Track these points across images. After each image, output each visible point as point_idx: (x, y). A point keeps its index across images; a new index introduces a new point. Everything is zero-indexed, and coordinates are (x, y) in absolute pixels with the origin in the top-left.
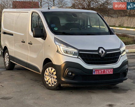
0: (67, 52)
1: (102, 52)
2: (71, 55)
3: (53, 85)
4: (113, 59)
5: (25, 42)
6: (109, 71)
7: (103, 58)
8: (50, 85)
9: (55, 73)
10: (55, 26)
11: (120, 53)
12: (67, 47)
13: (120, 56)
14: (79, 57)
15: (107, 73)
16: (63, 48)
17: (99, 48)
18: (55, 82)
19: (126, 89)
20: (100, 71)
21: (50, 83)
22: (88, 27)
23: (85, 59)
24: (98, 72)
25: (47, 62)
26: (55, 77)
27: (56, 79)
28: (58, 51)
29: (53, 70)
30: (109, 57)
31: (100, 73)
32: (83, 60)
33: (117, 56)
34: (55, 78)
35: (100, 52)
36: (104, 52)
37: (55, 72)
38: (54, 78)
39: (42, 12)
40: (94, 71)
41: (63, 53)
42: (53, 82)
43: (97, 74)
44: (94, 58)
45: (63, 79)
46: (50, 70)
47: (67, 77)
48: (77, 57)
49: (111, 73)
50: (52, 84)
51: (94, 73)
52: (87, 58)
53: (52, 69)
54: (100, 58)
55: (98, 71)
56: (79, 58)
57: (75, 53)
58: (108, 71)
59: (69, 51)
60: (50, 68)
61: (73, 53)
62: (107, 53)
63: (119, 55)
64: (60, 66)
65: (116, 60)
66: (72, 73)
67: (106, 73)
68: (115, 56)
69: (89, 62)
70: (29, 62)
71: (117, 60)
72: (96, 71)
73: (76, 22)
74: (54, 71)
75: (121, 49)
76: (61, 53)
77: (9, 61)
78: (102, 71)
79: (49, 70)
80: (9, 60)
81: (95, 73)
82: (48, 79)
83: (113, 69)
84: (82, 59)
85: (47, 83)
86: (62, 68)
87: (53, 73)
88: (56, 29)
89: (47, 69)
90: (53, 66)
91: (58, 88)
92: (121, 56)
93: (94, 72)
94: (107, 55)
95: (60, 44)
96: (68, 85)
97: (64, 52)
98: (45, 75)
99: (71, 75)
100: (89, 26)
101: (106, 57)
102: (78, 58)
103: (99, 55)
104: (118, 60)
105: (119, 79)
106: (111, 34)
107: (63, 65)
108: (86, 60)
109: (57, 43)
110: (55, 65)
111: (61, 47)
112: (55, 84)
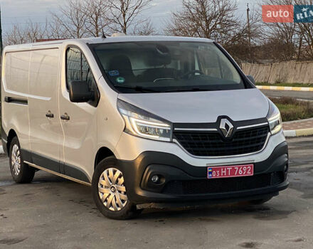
0: (146, 130)
1: (227, 126)
2: (157, 137)
3: (119, 209)
4: (253, 141)
5: (53, 116)
6: (245, 169)
7: (229, 139)
8: (111, 209)
9: (122, 180)
10: (118, 74)
11: (267, 129)
12: (145, 119)
13: (269, 134)
14: (175, 140)
15: (240, 173)
16: (136, 122)
17: (220, 118)
18: (123, 201)
19: (287, 209)
21: (111, 205)
22: (196, 74)
23: (189, 143)
24: (220, 173)
25: (105, 157)
26: (123, 189)
27: (125, 193)
28: (125, 130)
29: (118, 173)
30: (243, 137)
31: (224, 174)
32: (184, 147)
33: (261, 134)
34: (123, 193)
35: (222, 126)
36: (231, 126)
37: (122, 178)
38: (120, 192)
39: (87, 44)
40: (210, 170)
41: (139, 132)
42: (119, 201)
43: (218, 177)
44: (208, 141)
45: (140, 193)
46: (111, 174)
47: (149, 186)
48: (168, 140)
49: (250, 174)
50: (117, 205)
51: (209, 176)
52: (193, 141)
53: (114, 172)
54: (222, 141)
55: (220, 169)
56: (175, 143)
57: (165, 130)
58: (242, 170)
59: (151, 128)
60: (111, 170)
61: (161, 131)
62: (238, 128)
63: (266, 133)
64: (131, 164)
65: (259, 144)
66: (160, 177)
67: (238, 174)
68: (256, 135)
69: (198, 151)
70: (64, 160)
71: (262, 143)
72: (215, 170)
73: (169, 66)
74: (120, 177)
75: (269, 120)
76: (135, 133)
77: (22, 163)
78: (227, 171)
79: (108, 174)
80: (22, 160)
81: (214, 175)
82: (106, 195)
83: (254, 164)
84: (182, 143)
85: (105, 204)
86: (138, 166)
87: (117, 181)
88: (121, 81)
89: (105, 173)
90: (117, 164)
91: (130, 214)
92: (271, 135)
93: (210, 173)
94: (237, 134)
95: (129, 113)
96: (153, 205)
97: (141, 131)
98: (99, 186)
99: (159, 182)
100: (197, 72)
101: (236, 138)
102: (171, 142)
103: (219, 135)
104: (263, 145)
105: (268, 187)
106: (246, 88)
107: (140, 160)
108: (191, 147)
109: (123, 111)
110: (121, 161)
111: (133, 120)
112: (124, 205)
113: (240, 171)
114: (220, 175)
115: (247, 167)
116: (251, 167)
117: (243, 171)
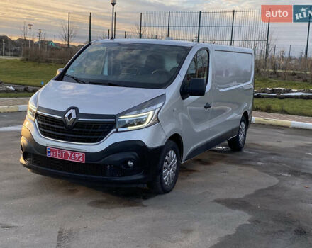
1: (70, 116)
2: (30, 116)
6: (77, 155)
11: (113, 125)
13: (115, 130)
20: (59, 153)
24: (56, 154)
30: (84, 128)
31: (58, 156)
32: (39, 127)
40: (49, 150)
49: (82, 161)
51: (48, 155)
55: (56, 151)
58: (74, 155)
61: (32, 112)
65: (98, 137)
67: (70, 158)
71: (101, 137)
72: (53, 151)
75: (120, 117)
78: (62, 154)
84: (38, 123)
92: (117, 131)
93: (49, 152)
102: (34, 121)
104: (103, 139)
108: (43, 128)
113: (72, 156)
114: (56, 156)
115: (79, 154)
116: (83, 155)
117: (75, 158)
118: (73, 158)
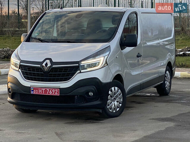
1: (46, 64)
6: (53, 91)
7: (47, 72)
11: (78, 68)
14: (20, 70)
20: (40, 90)
24: (38, 91)
30: (57, 72)
31: (40, 92)
32: (23, 74)
36: (49, 65)
40: (32, 89)
49: (56, 94)
51: (32, 92)
52: (28, 71)
54: (43, 73)
55: (38, 89)
58: (52, 91)
63: (77, 71)
69: (28, 77)
78: (42, 91)
84: (22, 72)
92: (80, 72)
102: (18, 71)
108: (26, 75)
113: (50, 92)
114: (38, 93)
115: (55, 90)
116: (58, 90)
118: (51, 93)
